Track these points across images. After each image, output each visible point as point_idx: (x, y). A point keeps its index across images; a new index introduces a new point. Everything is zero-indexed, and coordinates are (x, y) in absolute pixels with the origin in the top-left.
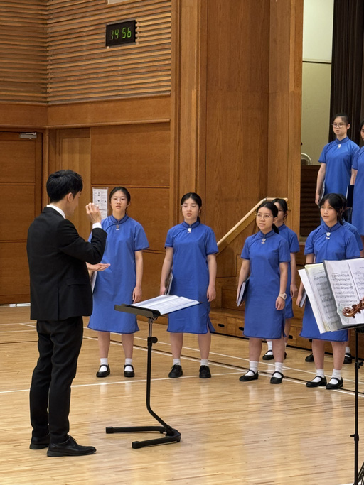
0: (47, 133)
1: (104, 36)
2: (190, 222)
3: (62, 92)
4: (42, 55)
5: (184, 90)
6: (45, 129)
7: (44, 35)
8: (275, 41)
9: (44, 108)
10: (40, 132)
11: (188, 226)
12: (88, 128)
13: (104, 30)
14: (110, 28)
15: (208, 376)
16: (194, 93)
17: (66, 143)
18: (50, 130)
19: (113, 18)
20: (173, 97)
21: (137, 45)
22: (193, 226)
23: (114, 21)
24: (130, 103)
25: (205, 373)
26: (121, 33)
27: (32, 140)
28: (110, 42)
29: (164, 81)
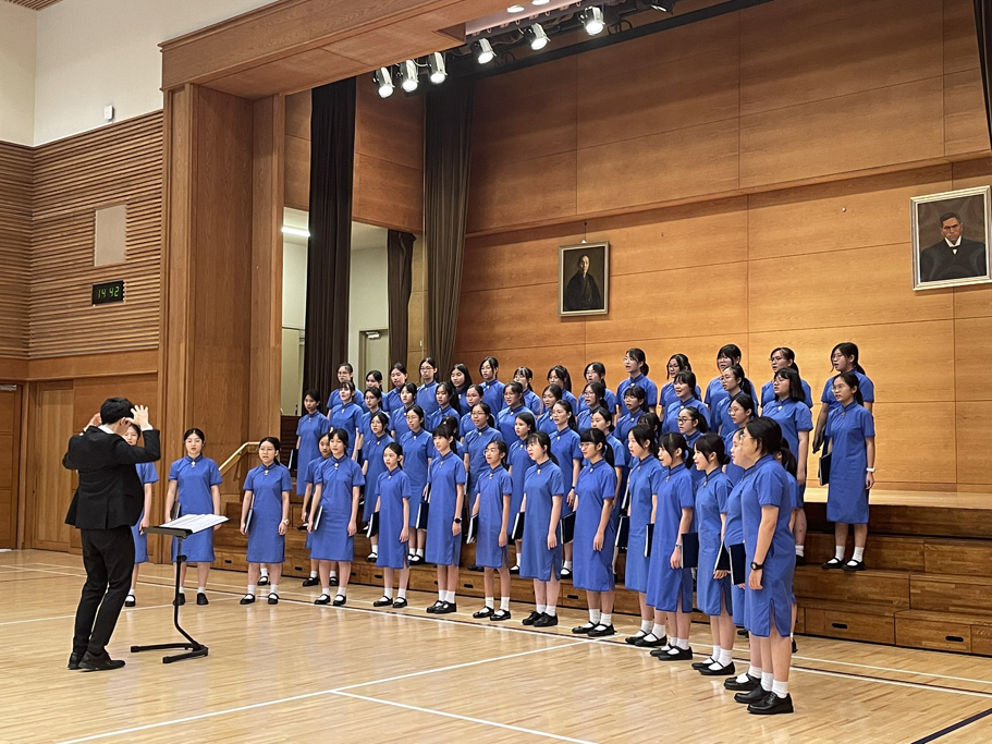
0: (27, 385)
1: (90, 295)
2: (193, 457)
3: (42, 347)
4: (25, 312)
5: (172, 343)
6: (25, 382)
7: (28, 294)
8: (257, 303)
9: (25, 362)
10: (21, 385)
11: (191, 460)
12: (72, 380)
13: (91, 290)
14: (96, 288)
15: (206, 603)
16: (182, 346)
17: (46, 395)
18: (30, 382)
19: (100, 279)
20: (161, 350)
21: (125, 303)
22: (196, 460)
23: (102, 281)
24: (115, 356)
25: (202, 599)
26: (107, 293)
27: (12, 392)
28: (96, 301)
29: (152, 337)
